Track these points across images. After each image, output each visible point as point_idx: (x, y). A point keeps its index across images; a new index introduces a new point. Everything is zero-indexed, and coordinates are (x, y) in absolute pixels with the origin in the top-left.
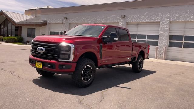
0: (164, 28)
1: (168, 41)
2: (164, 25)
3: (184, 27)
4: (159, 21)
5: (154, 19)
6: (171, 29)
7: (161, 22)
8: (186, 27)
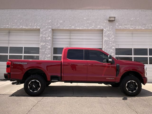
0: (45, 37)
1: (51, 55)
2: (45, 34)
3: (69, 37)
4: (38, 28)
5: (31, 25)
6: (54, 40)
7: (41, 30)
8: (72, 37)
